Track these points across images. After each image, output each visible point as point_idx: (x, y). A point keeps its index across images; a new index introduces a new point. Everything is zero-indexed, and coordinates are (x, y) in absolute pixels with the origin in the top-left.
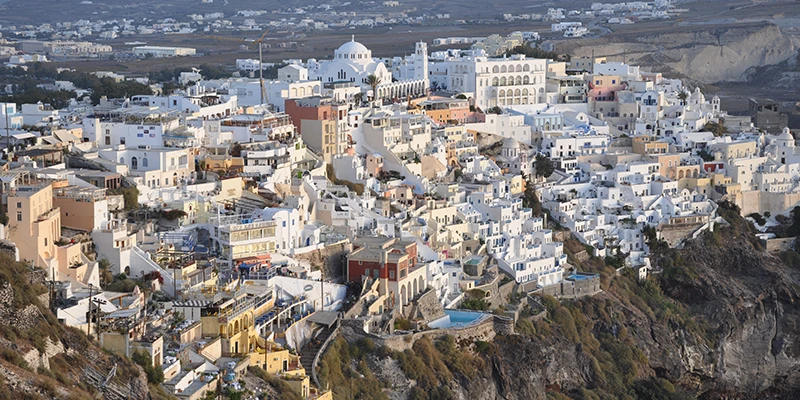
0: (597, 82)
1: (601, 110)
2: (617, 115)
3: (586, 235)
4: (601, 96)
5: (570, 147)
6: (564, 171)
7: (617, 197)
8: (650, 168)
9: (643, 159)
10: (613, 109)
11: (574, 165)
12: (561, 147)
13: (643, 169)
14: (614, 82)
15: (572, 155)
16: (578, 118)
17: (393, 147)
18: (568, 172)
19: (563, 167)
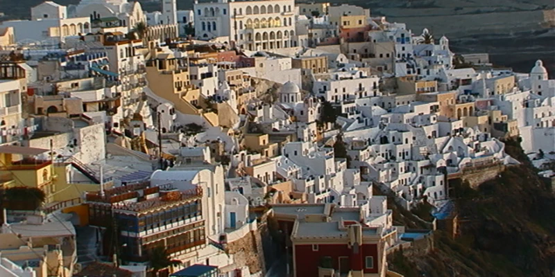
0: (345, 23)
1: (355, 51)
2: (372, 56)
3: (392, 185)
4: (350, 37)
5: (344, 90)
6: (346, 116)
7: (411, 141)
8: (431, 107)
9: (421, 100)
10: (366, 50)
11: (353, 109)
12: (336, 91)
13: (425, 109)
14: (360, 22)
15: (348, 99)
16: (338, 59)
17: (184, 94)
18: (350, 117)
19: (343, 112)
